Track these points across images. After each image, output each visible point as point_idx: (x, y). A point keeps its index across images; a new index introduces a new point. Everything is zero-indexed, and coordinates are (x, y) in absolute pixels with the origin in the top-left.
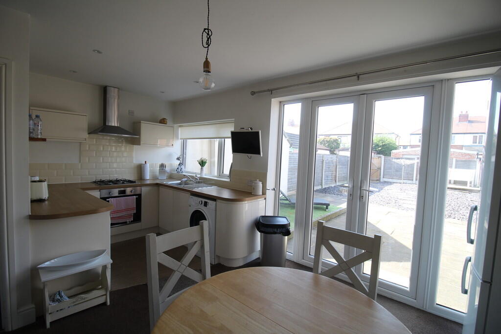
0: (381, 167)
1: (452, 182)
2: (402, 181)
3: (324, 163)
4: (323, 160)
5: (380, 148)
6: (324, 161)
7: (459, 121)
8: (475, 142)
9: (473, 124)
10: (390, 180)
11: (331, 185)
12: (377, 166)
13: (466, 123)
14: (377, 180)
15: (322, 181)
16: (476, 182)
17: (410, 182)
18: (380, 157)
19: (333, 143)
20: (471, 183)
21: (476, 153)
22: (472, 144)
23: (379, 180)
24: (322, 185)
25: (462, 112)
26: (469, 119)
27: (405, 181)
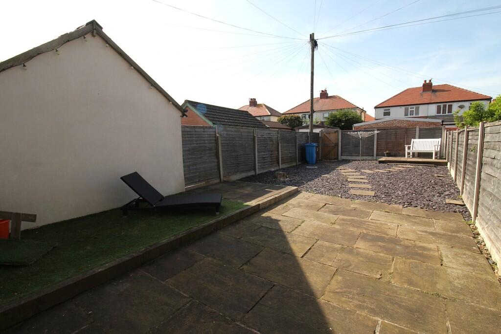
0: (338, 143)
1: (416, 155)
2: (360, 158)
3: (256, 141)
4: (254, 137)
5: (343, 124)
6: (256, 139)
7: (423, 91)
8: (439, 112)
9: (436, 93)
10: (349, 158)
11: (270, 169)
12: (334, 142)
13: (430, 93)
14: (335, 159)
15: (255, 164)
16: (442, 154)
17: (370, 158)
18: (337, 132)
19: (294, 121)
20: (436, 154)
21: (440, 121)
22: (437, 115)
23: (337, 159)
24: (255, 169)
25: (425, 81)
26: (433, 89)
27: (364, 158)
